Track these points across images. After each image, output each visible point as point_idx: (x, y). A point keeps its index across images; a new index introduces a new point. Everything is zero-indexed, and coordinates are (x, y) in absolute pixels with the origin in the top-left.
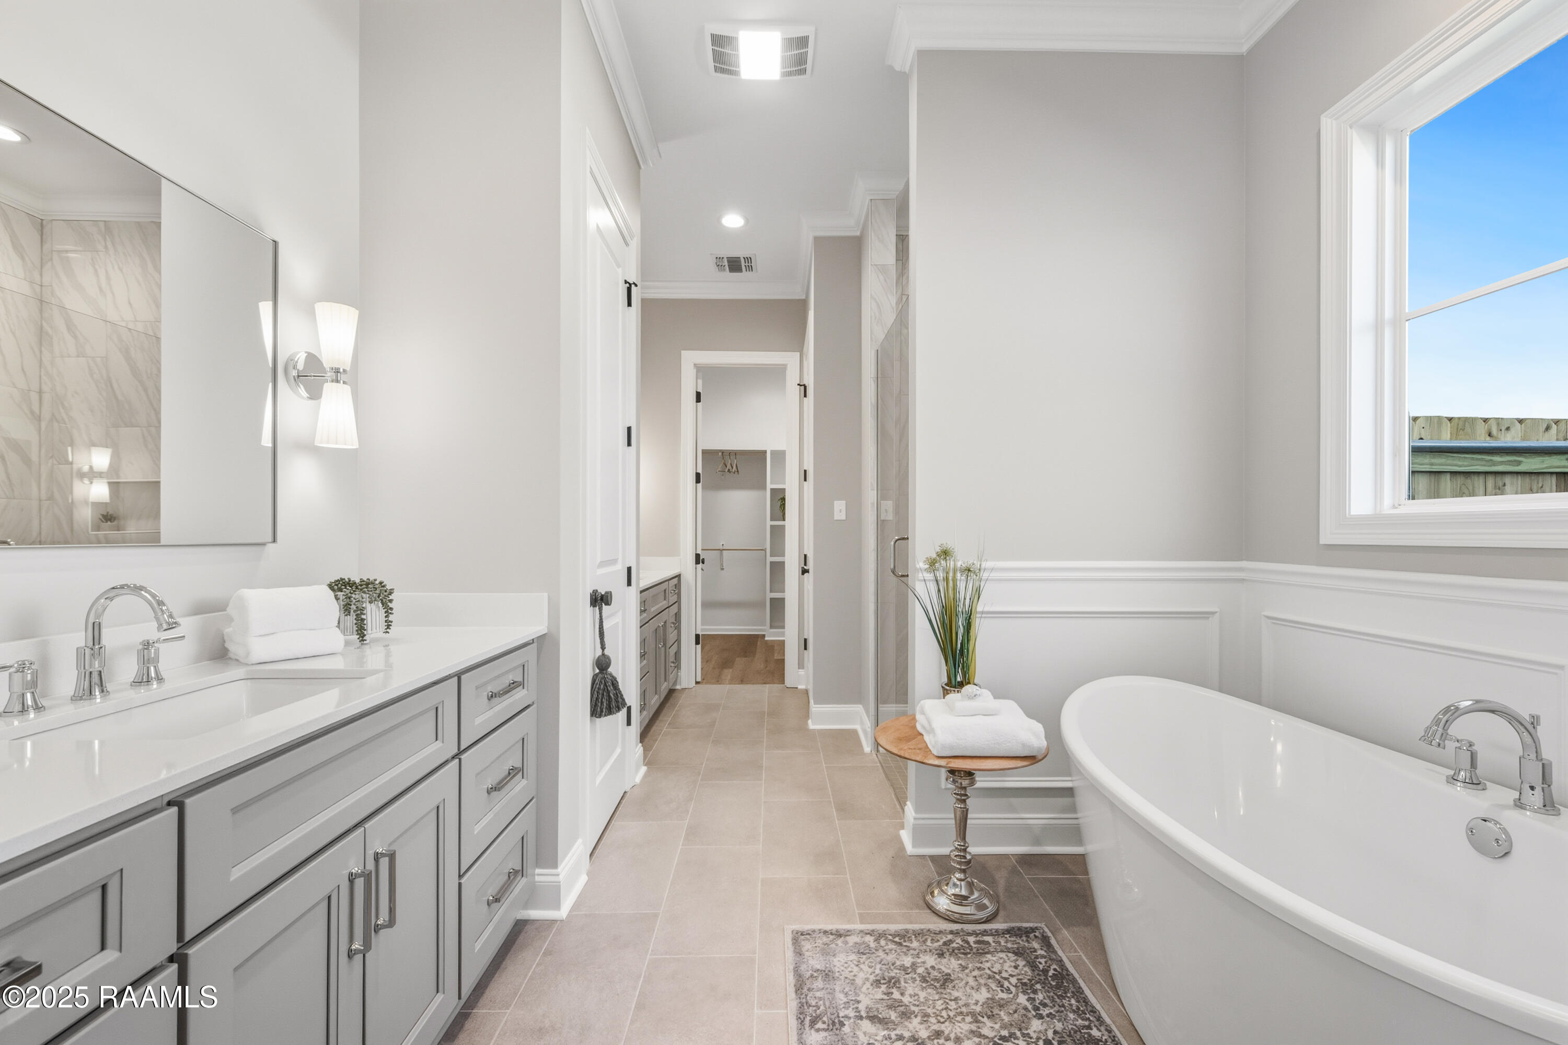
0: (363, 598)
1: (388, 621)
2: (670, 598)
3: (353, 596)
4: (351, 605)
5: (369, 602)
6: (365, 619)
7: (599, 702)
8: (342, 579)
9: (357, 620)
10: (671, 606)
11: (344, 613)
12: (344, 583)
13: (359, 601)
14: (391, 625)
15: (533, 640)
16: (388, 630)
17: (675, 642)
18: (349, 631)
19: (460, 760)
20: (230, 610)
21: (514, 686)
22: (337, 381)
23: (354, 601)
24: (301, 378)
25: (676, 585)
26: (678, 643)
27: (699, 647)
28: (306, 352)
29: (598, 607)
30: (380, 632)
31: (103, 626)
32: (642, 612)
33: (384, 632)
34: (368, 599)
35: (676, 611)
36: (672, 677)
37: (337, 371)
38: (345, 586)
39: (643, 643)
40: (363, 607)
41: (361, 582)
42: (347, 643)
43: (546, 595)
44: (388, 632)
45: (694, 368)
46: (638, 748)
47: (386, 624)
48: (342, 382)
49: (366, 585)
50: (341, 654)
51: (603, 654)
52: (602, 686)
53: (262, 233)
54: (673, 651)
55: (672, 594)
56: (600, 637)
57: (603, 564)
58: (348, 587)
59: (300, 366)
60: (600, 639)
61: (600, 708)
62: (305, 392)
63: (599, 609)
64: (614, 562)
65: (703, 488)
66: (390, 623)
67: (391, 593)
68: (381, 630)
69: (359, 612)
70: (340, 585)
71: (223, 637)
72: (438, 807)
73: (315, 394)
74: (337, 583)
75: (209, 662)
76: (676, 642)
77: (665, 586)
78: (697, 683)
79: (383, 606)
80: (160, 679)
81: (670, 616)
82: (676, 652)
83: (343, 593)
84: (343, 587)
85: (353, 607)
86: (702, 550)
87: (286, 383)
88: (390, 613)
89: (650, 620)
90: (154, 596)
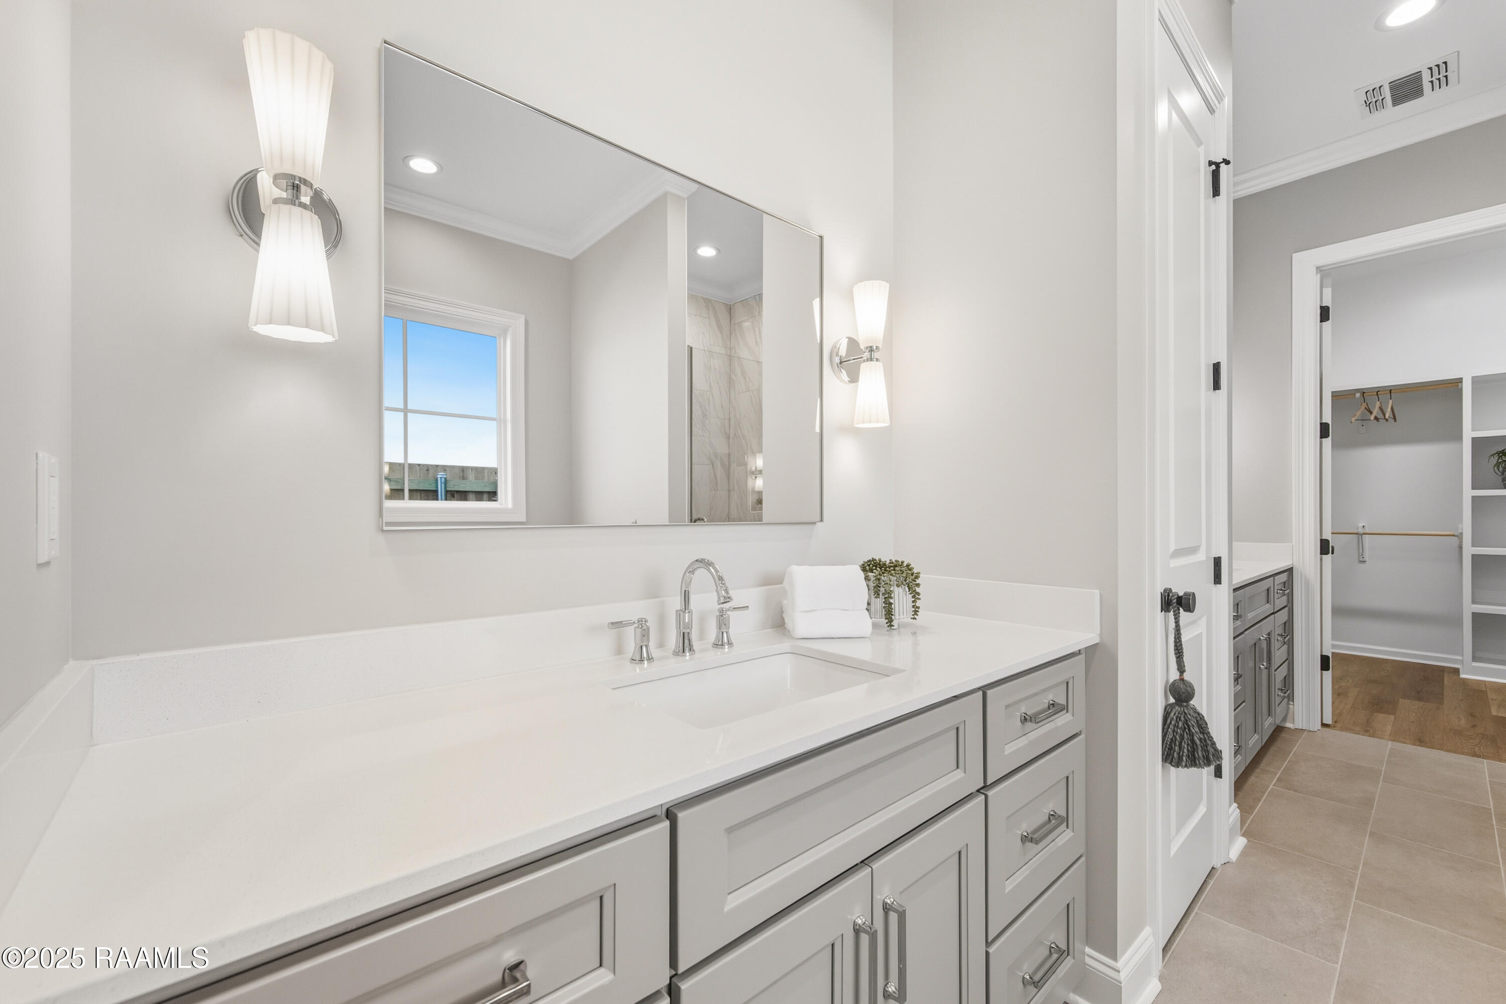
0: (890, 581)
1: (915, 607)
2: (1277, 601)
3: (883, 578)
4: (880, 587)
5: (897, 585)
6: (892, 604)
7: (1175, 745)
8: (874, 560)
9: (885, 604)
10: (1277, 612)
11: (874, 595)
12: (875, 563)
13: (887, 584)
14: (918, 611)
15: (1080, 650)
16: (916, 616)
17: (1285, 661)
18: (878, 614)
19: (986, 797)
20: (785, 584)
21: (1055, 708)
22: (871, 359)
23: (883, 583)
24: (844, 363)
25: (1285, 583)
26: (1289, 664)
27: (1328, 675)
28: (847, 338)
29: (1172, 613)
30: (907, 618)
31: (691, 593)
32: (1236, 618)
33: (911, 618)
34: (895, 582)
35: (1285, 619)
36: (1279, 711)
37: (871, 349)
38: (876, 567)
39: (1236, 659)
40: (890, 591)
41: (890, 563)
42: (875, 626)
43: (1097, 592)
44: (915, 619)
45: (1317, 274)
46: (1231, 810)
47: (913, 609)
48: (875, 359)
49: (895, 567)
50: (869, 638)
51: (1182, 680)
52: (1181, 724)
53: (812, 232)
54: (1283, 672)
55: (1279, 595)
56: (1176, 654)
57: (1179, 553)
58: (878, 568)
59: (843, 352)
60: (1177, 658)
61: (1179, 754)
62: (847, 377)
63: (1175, 615)
64: (1193, 550)
65: (1334, 446)
66: (917, 609)
67: (917, 577)
68: (908, 616)
69: (887, 596)
70: (871, 566)
71: (782, 608)
72: (960, 853)
73: (854, 378)
74: (869, 563)
75: (770, 630)
76: (1287, 662)
77: (1268, 583)
78: (1324, 725)
79: (909, 591)
80: (730, 644)
81: (1277, 625)
82: (1285, 677)
83: (874, 574)
84: (874, 568)
85: (882, 590)
86: (1332, 533)
87: (832, 371)
88: (918, 599)
89: (1246, 630)
90: (717, 571)
